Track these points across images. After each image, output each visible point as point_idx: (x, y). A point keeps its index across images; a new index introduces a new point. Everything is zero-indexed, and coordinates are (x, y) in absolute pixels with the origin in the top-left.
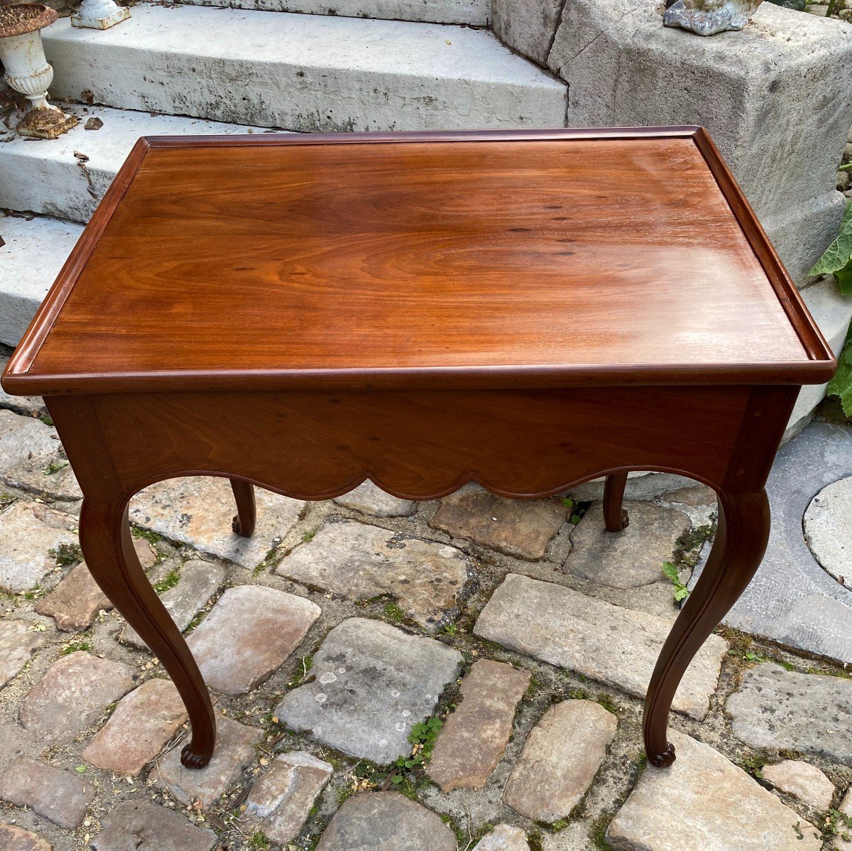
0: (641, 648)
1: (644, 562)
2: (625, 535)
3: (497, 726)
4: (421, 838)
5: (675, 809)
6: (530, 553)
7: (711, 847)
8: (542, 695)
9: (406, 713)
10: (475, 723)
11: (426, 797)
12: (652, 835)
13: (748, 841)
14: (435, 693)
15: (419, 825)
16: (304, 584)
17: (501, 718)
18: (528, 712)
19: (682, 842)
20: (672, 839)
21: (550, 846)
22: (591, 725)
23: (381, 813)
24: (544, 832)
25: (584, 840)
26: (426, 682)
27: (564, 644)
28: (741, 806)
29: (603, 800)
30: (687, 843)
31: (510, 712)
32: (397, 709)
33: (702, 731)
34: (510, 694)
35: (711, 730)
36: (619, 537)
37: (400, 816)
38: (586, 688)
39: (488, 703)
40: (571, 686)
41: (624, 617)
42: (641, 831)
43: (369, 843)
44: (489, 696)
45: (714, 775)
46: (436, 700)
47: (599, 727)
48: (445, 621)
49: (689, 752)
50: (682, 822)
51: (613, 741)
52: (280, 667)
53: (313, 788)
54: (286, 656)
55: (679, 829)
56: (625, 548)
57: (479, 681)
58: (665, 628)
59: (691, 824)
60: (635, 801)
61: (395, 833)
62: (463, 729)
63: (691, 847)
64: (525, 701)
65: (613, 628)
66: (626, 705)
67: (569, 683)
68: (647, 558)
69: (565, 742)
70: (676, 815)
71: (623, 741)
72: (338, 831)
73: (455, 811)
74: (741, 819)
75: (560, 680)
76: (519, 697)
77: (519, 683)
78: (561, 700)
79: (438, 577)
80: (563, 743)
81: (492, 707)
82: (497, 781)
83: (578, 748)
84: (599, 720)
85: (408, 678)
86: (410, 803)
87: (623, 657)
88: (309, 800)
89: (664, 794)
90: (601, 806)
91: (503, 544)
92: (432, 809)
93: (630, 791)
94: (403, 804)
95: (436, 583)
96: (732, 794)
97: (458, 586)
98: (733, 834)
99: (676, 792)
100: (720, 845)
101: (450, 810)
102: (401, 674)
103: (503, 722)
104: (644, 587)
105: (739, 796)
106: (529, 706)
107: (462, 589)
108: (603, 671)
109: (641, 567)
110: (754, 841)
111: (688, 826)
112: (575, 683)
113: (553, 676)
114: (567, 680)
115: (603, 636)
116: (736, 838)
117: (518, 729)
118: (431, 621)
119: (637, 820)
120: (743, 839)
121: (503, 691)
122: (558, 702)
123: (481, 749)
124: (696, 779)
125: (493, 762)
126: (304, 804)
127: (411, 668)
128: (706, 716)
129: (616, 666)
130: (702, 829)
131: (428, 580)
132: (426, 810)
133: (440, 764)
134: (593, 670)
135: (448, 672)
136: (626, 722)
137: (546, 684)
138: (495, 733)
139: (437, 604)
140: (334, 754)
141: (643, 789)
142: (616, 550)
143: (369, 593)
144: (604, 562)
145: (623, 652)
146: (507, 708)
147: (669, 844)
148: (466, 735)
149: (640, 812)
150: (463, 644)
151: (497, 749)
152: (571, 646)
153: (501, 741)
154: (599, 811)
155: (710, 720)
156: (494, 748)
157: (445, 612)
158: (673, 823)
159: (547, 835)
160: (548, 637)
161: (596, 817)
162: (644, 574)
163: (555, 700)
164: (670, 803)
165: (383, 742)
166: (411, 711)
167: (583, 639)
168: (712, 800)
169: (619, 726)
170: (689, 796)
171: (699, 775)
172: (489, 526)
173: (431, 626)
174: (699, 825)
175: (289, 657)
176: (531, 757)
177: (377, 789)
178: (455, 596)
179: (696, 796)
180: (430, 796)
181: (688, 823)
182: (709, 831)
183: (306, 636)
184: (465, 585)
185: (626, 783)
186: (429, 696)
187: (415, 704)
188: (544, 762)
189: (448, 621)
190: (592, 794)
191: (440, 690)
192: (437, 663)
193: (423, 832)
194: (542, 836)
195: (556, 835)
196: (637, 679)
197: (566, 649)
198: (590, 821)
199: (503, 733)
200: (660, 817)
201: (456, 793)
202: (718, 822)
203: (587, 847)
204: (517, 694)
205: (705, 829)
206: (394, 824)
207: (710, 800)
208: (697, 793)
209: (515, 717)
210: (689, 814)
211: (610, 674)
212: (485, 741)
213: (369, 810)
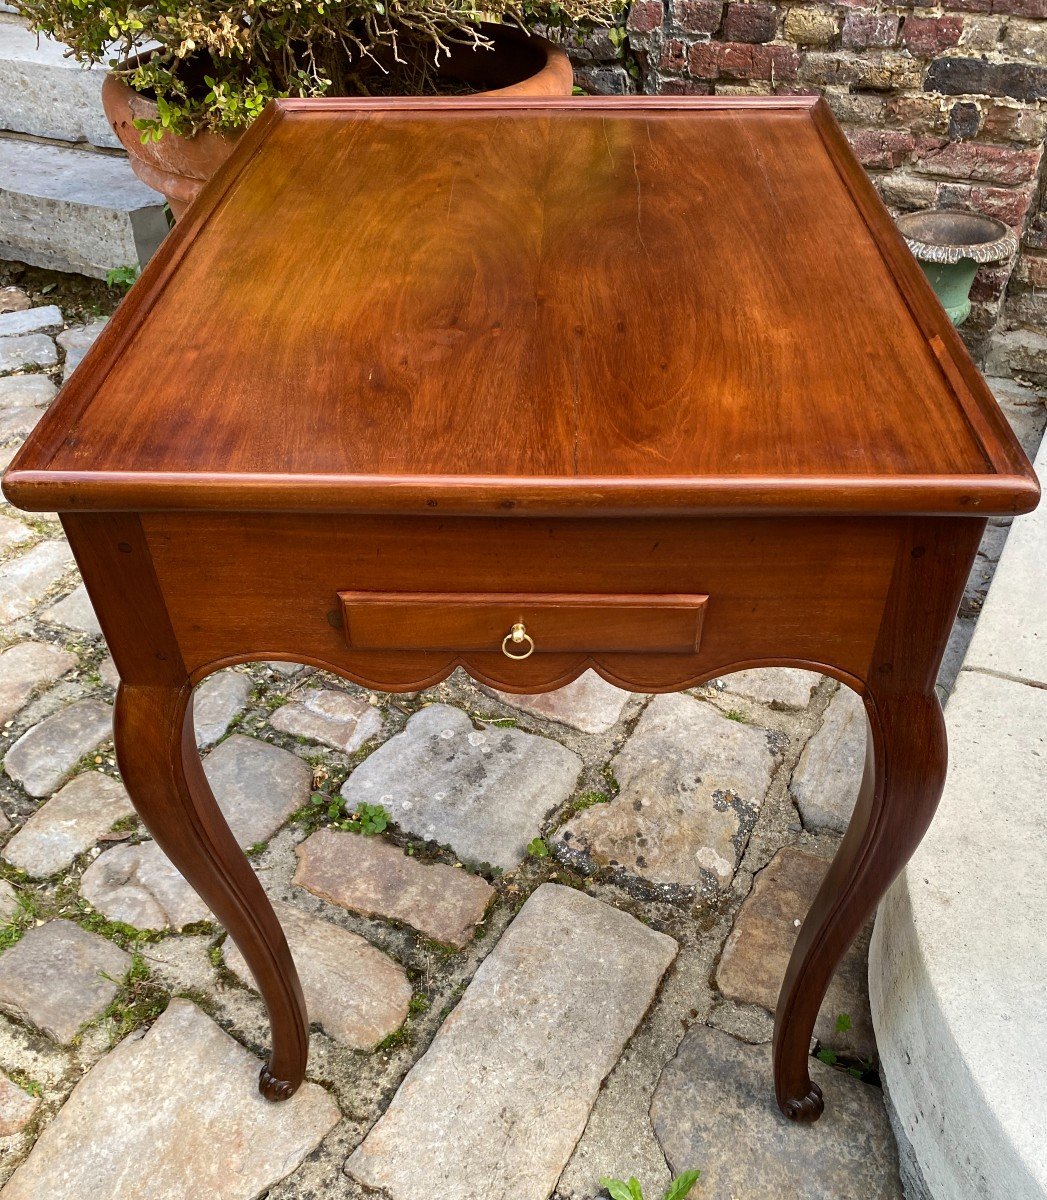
0: (496, 1101)
1: (714, 1150)
2: (779, 1124)
3: (372, 895)
4: (237, 821)
5: (195, 1088)
6: (724, 972)
7: (125, 1124)
8: (426, 959)
9: (406, 805)
10: (381, 874)
11: (294, 830)
12: (159, 1047)
13: (119, 1181)
14: (436, 834)
15: (253, 820)
16: (640, 715)
17: (383, 900)
18: (398, 939)
19: (140, 1084)
20: (149, 1072)
21: (192, 945)
22: (351, 1002)
23: (275, 785)
24: (213, 940)
25: (188, 981)
26: (455, 826)
27: (506, 986)
28: (175, 1182)
29: (239, 1009)
30: (137, 1089)
31: (392, 912)
32: (414, 796)
33: (326, 1167)
34: (425, 915)
35: (324, 1181)
36: (775, 1115)
37: (268, 802)
38: (430, 1016)
39: (413, 890)
40: (437, 997)
41: (568, 1087)
42: (169, 1035)
43: (239, 774)
44: (424, 891)
45: (234, 1156)
46: (428, 838)
47: (347, 1012)
48: (567, 852)
49: (288, 1134)
50: (171, 1093)
51: (332, 1040)
52: (505, 704)
53: (325, 733)
54: (518, 705)
55: (161, 1086)
56: (749, 1122)
57: (453, 883)
58: (539, 1148)
59: (166, 1104)
60: (217, 1037)
61: (247, 797)
62: (375, 862)
63: (130, 1094)
64: (413, 936)
65: (540, 1065)
66: (393, 1067)
67: (442, 995)
68: (724, 1158)
69: (327, 965)
70: (184, 1087)
71: (329, 1052)
72: (261, 750)
73: (268, 857)
74: (155, 1180)
75: (451, 986)
76: (418, 926)
77: (443, 927)
78: (411, 981)
79: (650, 842)
80: (325, 962)
81: (406, 892)
82: (295, 897)
83: (314, 980)
84: (362, 1016)
85: (465, 808)
86: (285, 813)
87: (476, 1066)
88: (312, 731)
89: (222, 1079)
90: (231, 1006)
91: (737, 933)
92: (275, 835)
93: (243, 1043)
94: (284, 805)
95: (638, 840)
96: (196, 1171)
97: (637, 869)
98: (135, 1160)
99: (222, 1096)
100: (125, 1139)
101: (269, 852)
102: (471, 801)
103: (376, 902)
104: (655, 1147)
105: (191, 1182)
106: (406, 940)
107: (633, 874)
108: (449, 1034)
109: (697, 1140)
110: (118, 1188)
111: (163, 1099)
112: (440, 1002)
113: (457, 977)
114: (448, 993)
115: (521, 1044)
116: (129, 1163)
117: (369, 923)
118: (567, 836)
119: (187, 1032)
120: (124, 1173)
121: (431, 908)
122: (408, 976)
123: (340, 877)
124: (235, 1127)
125: (318, 888)
126: (307, 727)
127: (480, 811)
128: (350, 1177)
129: (457, 1053)
130: (154, 1119)
131: (643, 830)
132: (274, 828)
133: (329, 841)
134: (454, 1021)
135: (471, 851)
136: (364, 1064)
137: (446, 966)
138: (363, 892)
139: (597, 843)
140: (367, 750)
141: (235, 1052)
142: (741, 1106)
143: (621, 773)
144: (711, 1085)
145: (485, 1069)
146: (399, 908)
147: (141, 1065)
148: (366, 864)
149: (198, 1041)
150: (530, 876)
151: (336, 892)
152: (501, 995)
153: (347, 897)
154: (224, 1002)
155: (343, 1181)
156: (337, 890)
157: (586, 852)
158: (172, 1080)
159: (208, 941)
160: (522, 965)
161: (216, 998)
162: (683, 1146)
163: (415, 975)
164: (205, 1083)
165: (368, 784)
166: (411, 810)
167: (516, 1014)
168: (195, 1143)
169: (358, 1052)
170: (210, 1112)
171: (239, 1133)
172: (780, 914)
173: (559, 837)
174: (161, 1117)
175: (518, 709)
176: (313, 926)
177: (314, 788)
178: (616, 864)
179: (207, 1121)
180: (293, 834)
181: (167, 1101)
182: (150, 1129)
183: (549, 721)
184: (641, 880)
185: (258, 1042)
186: (432, 828)
187: (420, 814)
188: (301, 938)
189: (568, 855)
190: (251, 999)
191: (442, 841)
192: (488, 839)
193: (244, 823)
194: (208, 937)
195: (205, 953)
196: (428, 1079)
197: (496, 988)
198: (212, 990)
199: (360, 900)
200: (184, 1065)
201: (292, 859)
202: (159, 1144)
203: (179, 983)
204: (423, 922)
205: (154, 1121)
206: (259, 796)
207: (195, 1139)
208: (212, 1123)
209: (384, 918)
210: (181, 1108)
211: (442, 1042)
212: (350, 881)
213: (281, 776)
